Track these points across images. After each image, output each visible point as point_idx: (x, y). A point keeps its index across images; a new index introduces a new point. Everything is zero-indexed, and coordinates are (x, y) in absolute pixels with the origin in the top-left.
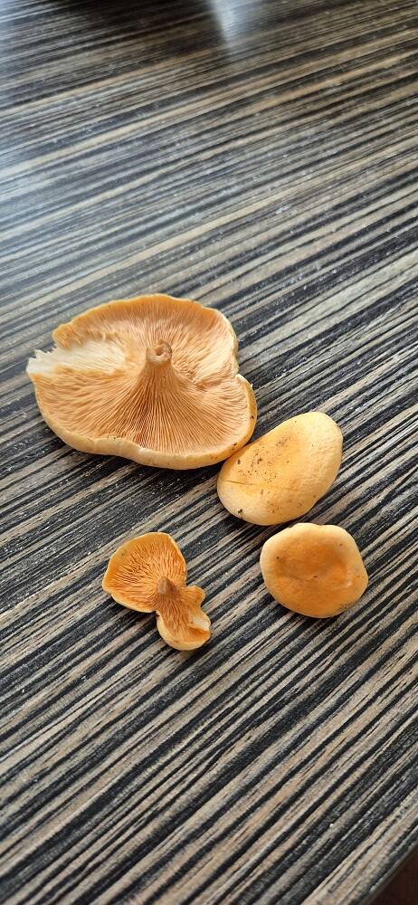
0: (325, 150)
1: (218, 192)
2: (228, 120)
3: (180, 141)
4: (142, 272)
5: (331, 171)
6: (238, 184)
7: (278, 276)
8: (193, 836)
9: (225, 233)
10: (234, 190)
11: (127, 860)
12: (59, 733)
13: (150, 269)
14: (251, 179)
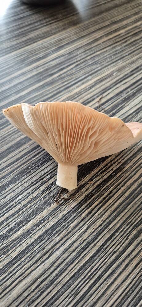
0: (124, 54)
1: (95, 69)
2: (93, 46)
3: (79, 54)
4: (76, 96)
5: (128, 60)
6: (100, 66)
7: (118, 95)
8: (126, 258)
9: (99, 82)
10: (99, 68)
11: (109, 265)
12: (82, 232)
13: (79, 95)
14: (104, 64)
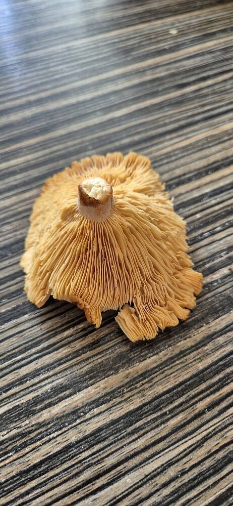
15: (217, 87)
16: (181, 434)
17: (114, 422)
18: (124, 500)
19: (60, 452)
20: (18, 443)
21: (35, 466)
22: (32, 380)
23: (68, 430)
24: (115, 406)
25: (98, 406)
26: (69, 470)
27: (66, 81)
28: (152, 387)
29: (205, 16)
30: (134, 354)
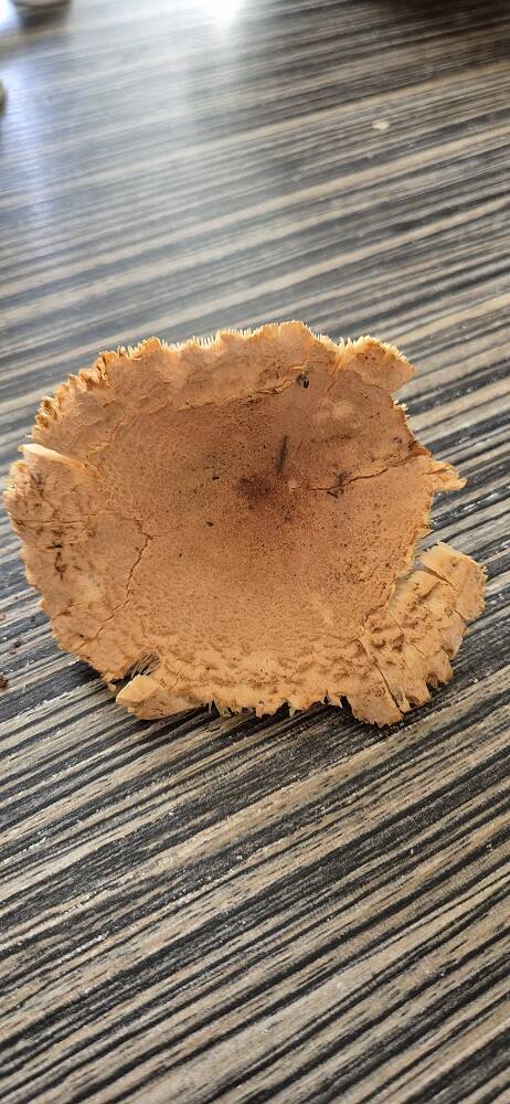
15: (474, 227)
16: (440, 893)
17: (304, 872)
18: (333, 1025)
19: (198, 933)
20: (114, 917)
21: (151, 961)
22: (136, 795)
23: (214, 888)
24: (305, 840)
25: (270, 842)
26: (219, 967)
27: (173, 225)
28: (378, 803)
29: (445, 93)
30: (337, 739)
